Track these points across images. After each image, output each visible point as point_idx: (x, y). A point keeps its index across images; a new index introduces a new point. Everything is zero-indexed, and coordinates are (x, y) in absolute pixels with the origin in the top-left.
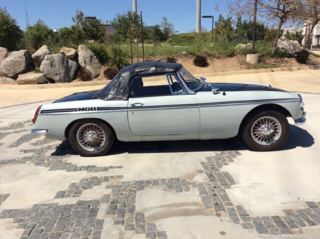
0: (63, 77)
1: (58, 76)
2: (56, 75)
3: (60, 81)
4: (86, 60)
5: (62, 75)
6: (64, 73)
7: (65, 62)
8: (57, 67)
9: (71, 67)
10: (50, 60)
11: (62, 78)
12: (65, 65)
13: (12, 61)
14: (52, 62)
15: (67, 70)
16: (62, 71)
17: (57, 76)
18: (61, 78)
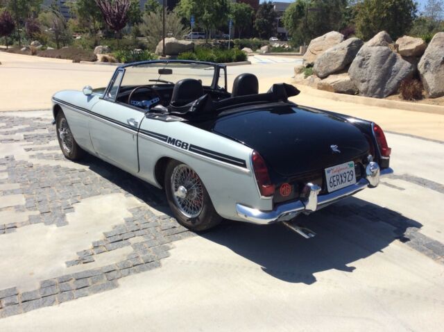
0: (373, 86)
1: (365, 83)
2: (363, 81)
3: (366, 93)
4: (430, 61)
5: (372, 83)
6: (377, 81)
7: (387, 61)
8: (370, 68)
9: (397, 71)
10: (364, 56)
11: (370, 89)
12: (386, 65)
13: (328, 54)
14: (364, 60)
15: (386, 75)
16: (375, 77)
17: (363, 84)
18: (367, 89)
